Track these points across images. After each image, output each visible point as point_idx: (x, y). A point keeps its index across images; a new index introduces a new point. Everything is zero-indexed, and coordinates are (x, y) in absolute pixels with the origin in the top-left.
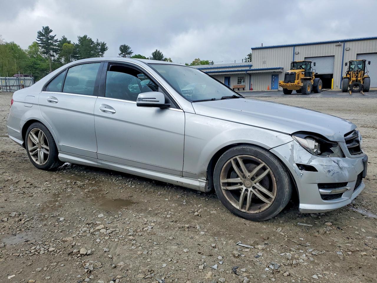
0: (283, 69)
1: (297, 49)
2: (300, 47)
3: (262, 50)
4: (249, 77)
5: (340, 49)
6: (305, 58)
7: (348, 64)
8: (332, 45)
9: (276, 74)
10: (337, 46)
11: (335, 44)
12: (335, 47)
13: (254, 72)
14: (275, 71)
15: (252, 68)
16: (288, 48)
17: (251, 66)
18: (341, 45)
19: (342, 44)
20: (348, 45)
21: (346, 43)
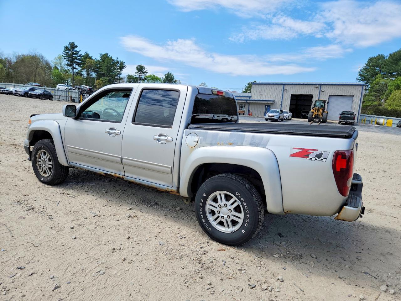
0: (274, 101)
1: (286, 87)
2: (288, 86)
3: (259, 86)
4: (248, 104)
5: (318, 90)
6: (291, 94)
8: (312, 86)
9: (268, 104)
10: (315, 87)
11: (314, 86)
12: (314, 88)
13: (252, 102)
14: (268, 102)
15: (251, 99)
16: (279, 86)
17: (250, 97)
18: (318, 87)
19: (319, 86)
20: (323, 88)
21: (322, 86)
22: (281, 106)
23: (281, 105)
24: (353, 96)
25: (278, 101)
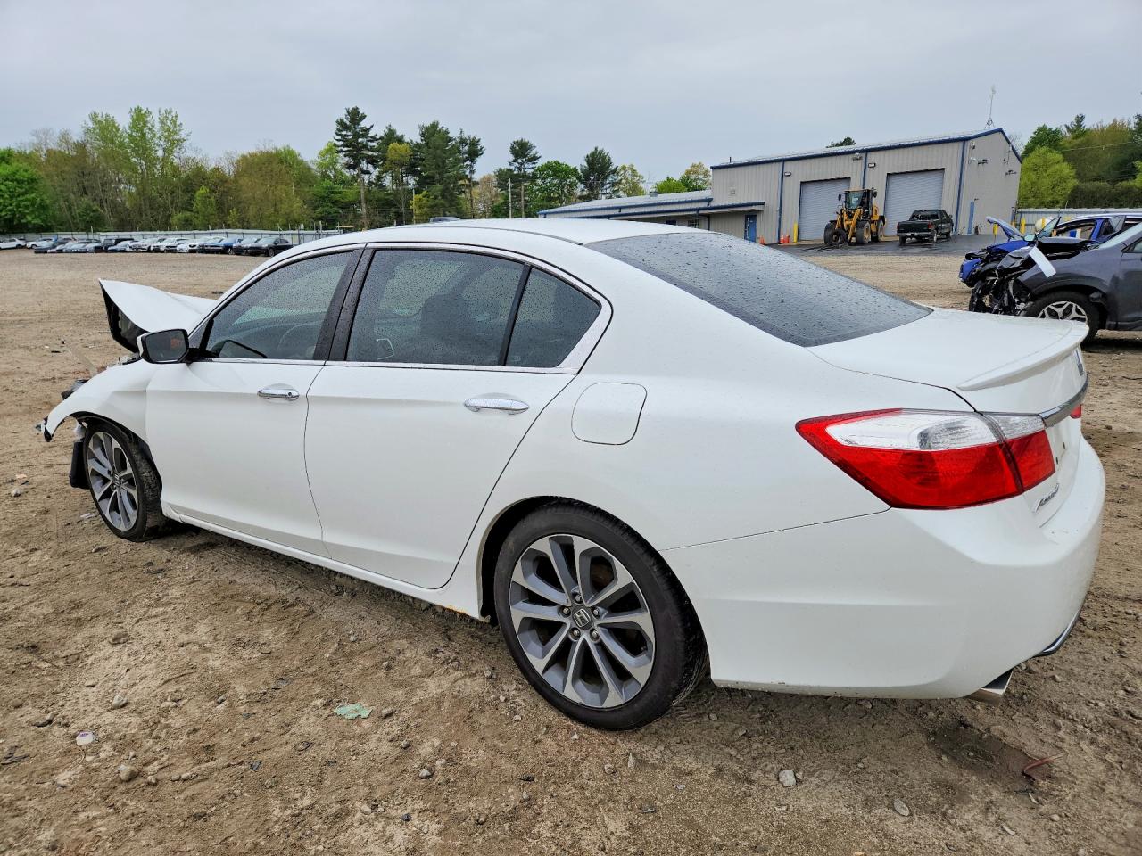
0: (763, 204)
1: (789, 167)
2: (793, 163)
3: (729, 170)
4: (707, 219)
5: (860, 164)
6: (802, 182)
7: (843, 198)
8: (847, 157)
9: (751, 214)
10: (853, 159)
11: (851, 156)
12: (851, 162)
13: (715, 211)
14: (749, 208)
15: (713, 204)
16: (773, 165)
17: (709, 200)
18: (861, 158)
19: (863, 155)
20: (872, 157)
21: (869, 155)
22: (780, 215)
23: (780, 210)
24: (943, 169)
25: (772, 203)
